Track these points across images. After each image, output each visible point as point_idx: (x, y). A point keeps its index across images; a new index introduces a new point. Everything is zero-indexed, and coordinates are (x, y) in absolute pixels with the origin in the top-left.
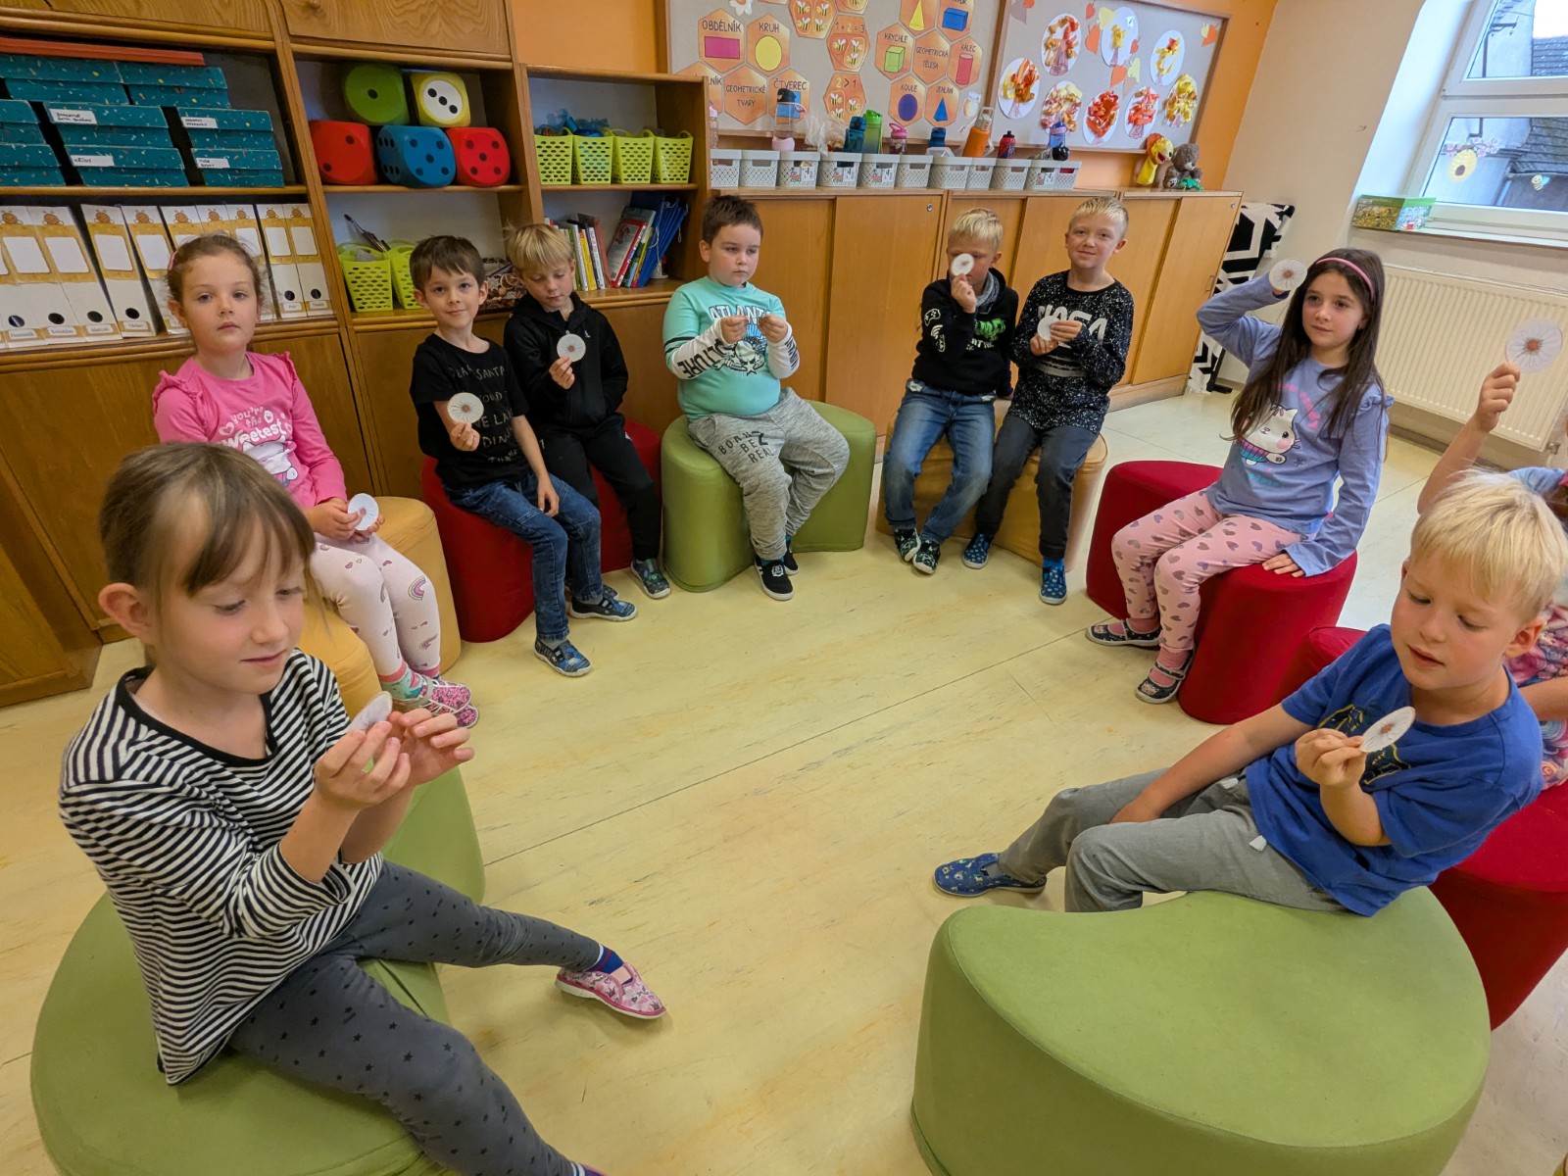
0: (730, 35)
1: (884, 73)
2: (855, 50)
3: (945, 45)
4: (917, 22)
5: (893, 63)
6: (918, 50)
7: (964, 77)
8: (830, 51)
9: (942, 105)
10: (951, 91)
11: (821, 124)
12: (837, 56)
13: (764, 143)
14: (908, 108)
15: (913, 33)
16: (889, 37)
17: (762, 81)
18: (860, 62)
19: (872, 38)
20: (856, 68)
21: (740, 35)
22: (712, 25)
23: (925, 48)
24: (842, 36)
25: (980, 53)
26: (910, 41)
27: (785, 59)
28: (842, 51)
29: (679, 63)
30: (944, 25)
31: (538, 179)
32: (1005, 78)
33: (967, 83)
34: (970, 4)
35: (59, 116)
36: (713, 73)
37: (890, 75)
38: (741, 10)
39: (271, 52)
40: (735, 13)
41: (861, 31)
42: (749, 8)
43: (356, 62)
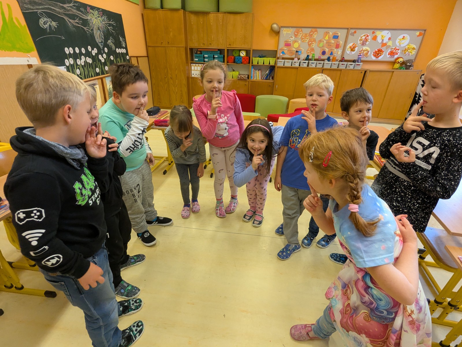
0: (290, 43)
1: (319, 47)
2: (313, 44)
3: (333, 42)
4: (327, 38)
5: (321, 45)
6: (327, 43)
7: (337, 46)
8: (308, 44)
9: (332, 52)
10: (334, 50)
11: (303, 56)
12: (309, 45)
13: (293, 59)
14: (324, 53)
15: (325, 40)
16: (320, 41)
17: (294, 49)
18: (314, 45)
19: (317, 41)
20: (313, 47)
21: (291, 43)
22: (286, 41)
23: (329, 43)
24: (311, 42)
25: (342, 43)
26: (325, 41)
27: (299, 46)
28: (311, 44)
29: (280, 47)
30: (333, 38)
31: (252, 63)
32: (348, 47)
33: (338, 48)
34: (339, 34)
35: (205, 56)
36: (285, 49)
37: (320, 47)
38: (292, 39)
39: (224, 49)
40: (290, 39)
41: (315, 40)
42: (293, 39)
43: (234, 50)
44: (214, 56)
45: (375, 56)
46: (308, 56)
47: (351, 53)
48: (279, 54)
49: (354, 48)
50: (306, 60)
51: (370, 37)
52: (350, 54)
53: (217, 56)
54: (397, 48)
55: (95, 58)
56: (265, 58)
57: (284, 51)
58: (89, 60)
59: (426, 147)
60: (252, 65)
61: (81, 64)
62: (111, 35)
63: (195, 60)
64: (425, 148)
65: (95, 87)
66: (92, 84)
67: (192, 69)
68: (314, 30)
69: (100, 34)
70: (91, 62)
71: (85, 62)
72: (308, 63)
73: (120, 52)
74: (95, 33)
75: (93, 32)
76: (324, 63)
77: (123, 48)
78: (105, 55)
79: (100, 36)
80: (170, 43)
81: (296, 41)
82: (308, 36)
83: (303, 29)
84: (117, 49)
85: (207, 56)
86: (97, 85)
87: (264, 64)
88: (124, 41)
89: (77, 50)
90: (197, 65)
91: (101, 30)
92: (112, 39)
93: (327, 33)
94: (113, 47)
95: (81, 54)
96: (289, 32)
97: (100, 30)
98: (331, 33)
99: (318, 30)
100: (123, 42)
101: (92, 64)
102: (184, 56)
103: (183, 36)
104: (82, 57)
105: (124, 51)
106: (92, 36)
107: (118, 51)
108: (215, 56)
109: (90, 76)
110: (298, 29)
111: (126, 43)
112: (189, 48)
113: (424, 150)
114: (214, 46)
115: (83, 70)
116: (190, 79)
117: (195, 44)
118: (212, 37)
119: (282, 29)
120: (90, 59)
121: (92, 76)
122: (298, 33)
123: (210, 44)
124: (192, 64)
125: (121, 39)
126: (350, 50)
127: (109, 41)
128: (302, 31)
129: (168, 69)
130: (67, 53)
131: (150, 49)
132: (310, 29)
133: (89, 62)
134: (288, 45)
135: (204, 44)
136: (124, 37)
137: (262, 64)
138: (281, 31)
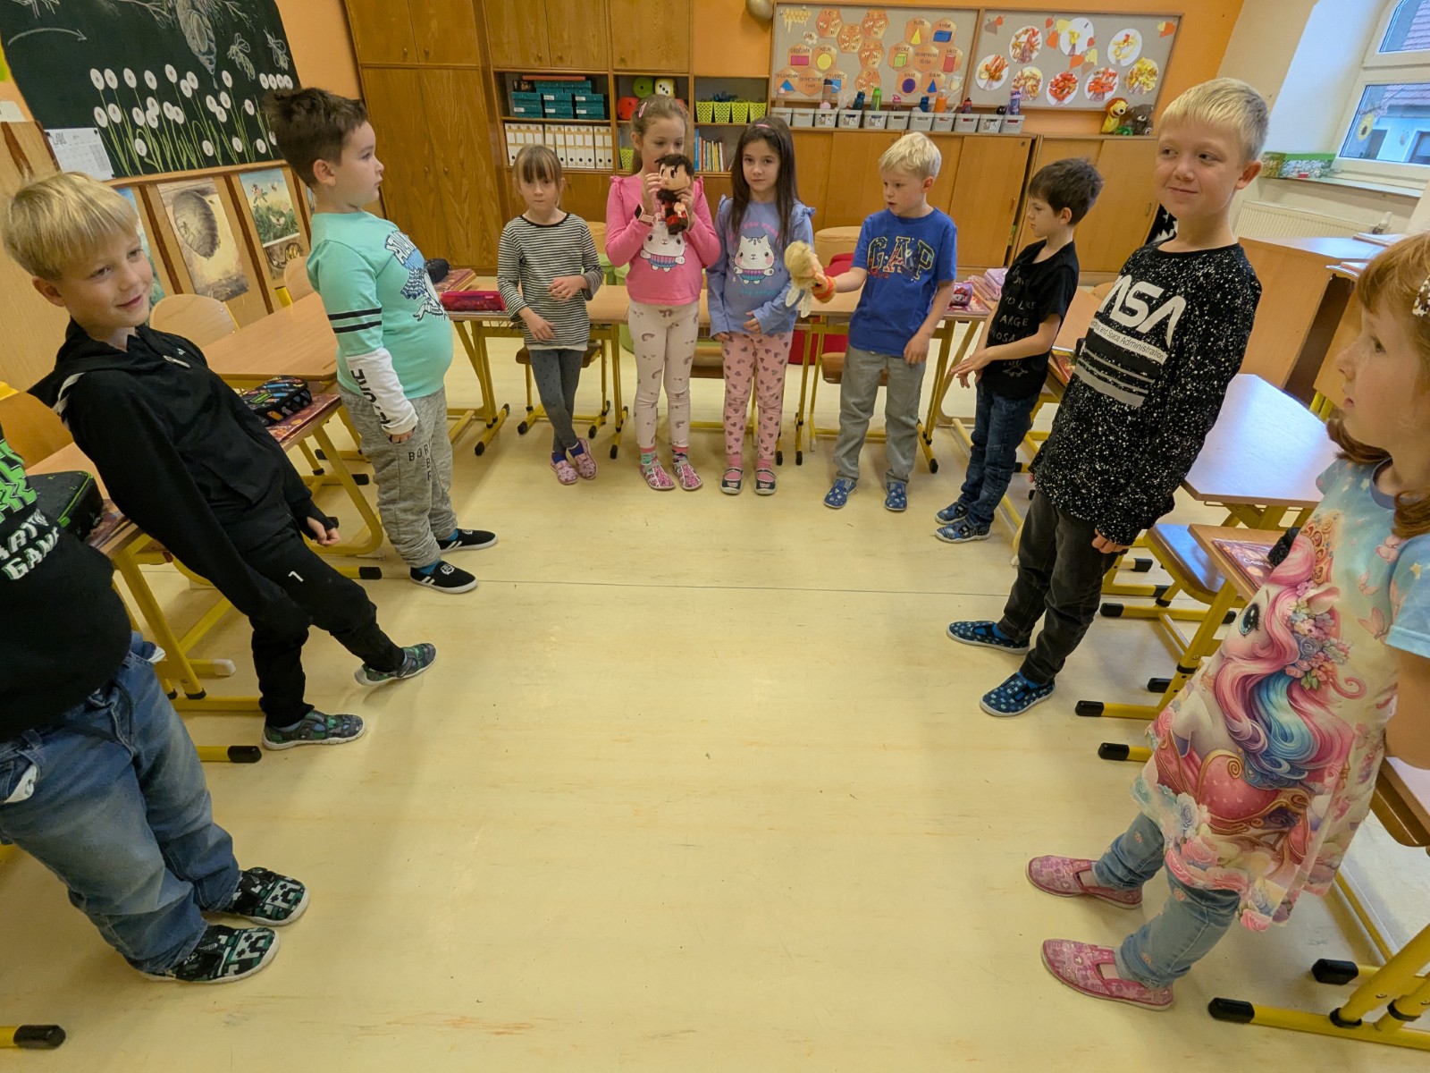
0: (804, 54)
1: (894, 68)
2: (875, 57)
3: (935, 51)
4: (916, 39)
5: (899, 62)
6: (917, 54)
7: (949, 66)
8: (860, 57)
9: (933, 84)
10: (939, 76)
11: (847, 96)
12: (864, 61)
13: (816, 105)
14: (909, 86)
15: (912, 46)
16: (897, 49)
17: (819, 75)
18: (877, 62)
19: (887, 50)
20: (876, 66)
21: (810, 54)
22: (794, 50)
23: (922, 55)
24: (867, 50)
25: (961, 54)
26: (911, 50)
27: (834, 64)
28: (867, 58)
29: (777, 69)
30: (935, 40)
31: (696, 120)
32: (981, 67)
33: (951, 71)
34: (953, 27)
35: (547, 97)
36: (793, 73)
37: (897, 69)
38: (810, 42)
39: (606, 75)
40: (807, 44)
41: (879, 47)
42: (815, 42)
43: (637, 77)
44: (573, 96)
45: (1055, 94)
46: (861, 95)
47: (991, 86)
48: (777, 91)
49: (998, 69)
50: (855, 107)
51: (1040, 37)
52: (988, 88)
53: (584, 99)
54: (1111, 70)
55: (193, 108)
56: (734, 104)
57: (790, 80)
58: (176, 114)
59: (1157, 303)
60: (696, 127)
61: (146, 123)
62: (239, 26)
63: (516, 110)
64: (1153, 305)
65: (207, 199)
66: (198, 191)
67: (509, 141)
68: (876, 13)
69: (199, 24)
70: (181, 119)
71: (161, 117)
72: (863, 117)
73: (275, 87)
74: (181, 18)
75: (177, 18)
76: (910, 118)
77: (283, 73)
78: (224, 96)
79: (199, 30)
80: (431, 54)
81: (823, 50)
82: (860, 32)
83: (842, 11)
84: (262, 76)
85: (552, 98)
86: (213, 193)
87: (731, 120)
88: (282, 48)
89: (130, 79)
90: (523, 127)
91: (201, 9)
92: (241, 43)
93: (917, 23)
94: (250, 69)
95: (144, 91)
96: (803, 21)
97: (198, 10)
98: (928, 25)
99: (889, 13)
100: (279, 52)
101: (184, 125)
102: (481, 99)
103: (472, 33)
104: (150, 100)
105: (285, 82)
106: (175, 30)
107: (268, 81)
108: (577, 99)
109: (185, 164)
110: (828, 10)
111: (288, 54)
112: (495, 73)
113: (1152, 310)
114: (574, 66)
115: (156, 145)
116: (506, 174)
117: (510, 60)
118: (566, 36)
119: (780, 10)
120: (177, 108)
121: (191, 166)
122: (827, 23)
123: (561, 58)
124: (507, 126)
125: (271, 41)
126: (985, 76)
127: (234, 49)
128: (839, 17)
129: (434, 142)
130: (100, 86)
131: (366, 74)
132: (864, 12)
133: (174, 120)
134: (799, 61)
135: (540, 59)
136: (279, 33)
137: (726, 122)
138: (777, 14)
